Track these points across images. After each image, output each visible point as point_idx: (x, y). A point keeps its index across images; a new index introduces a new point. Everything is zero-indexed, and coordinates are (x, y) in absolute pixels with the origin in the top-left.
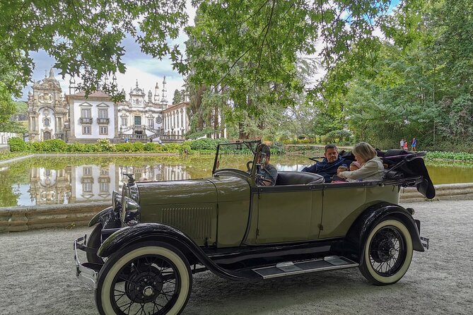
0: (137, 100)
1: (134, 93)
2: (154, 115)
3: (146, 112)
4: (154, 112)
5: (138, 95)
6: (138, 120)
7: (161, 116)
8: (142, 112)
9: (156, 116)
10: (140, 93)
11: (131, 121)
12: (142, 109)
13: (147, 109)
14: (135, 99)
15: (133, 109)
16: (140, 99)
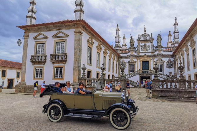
0: (145, 45)
1: (142, 39)
2: (163, 59)
3: (155, 56)
4: (164, 56)
5: (146, 41)
6: (145, 65)
7: (172, 59)
8: (150, 56)
9: (166, 60)
10: (148, 38)
11: (138, 66)
12: (150, 54)
13: (156, 53)
14: (143, 44)
15: (141, 54)
16: (148, 44)
